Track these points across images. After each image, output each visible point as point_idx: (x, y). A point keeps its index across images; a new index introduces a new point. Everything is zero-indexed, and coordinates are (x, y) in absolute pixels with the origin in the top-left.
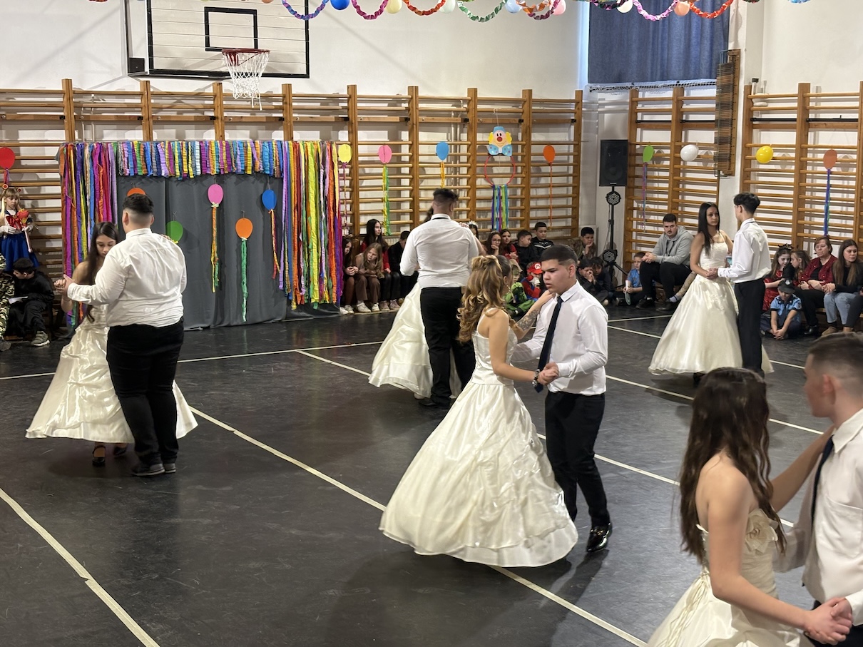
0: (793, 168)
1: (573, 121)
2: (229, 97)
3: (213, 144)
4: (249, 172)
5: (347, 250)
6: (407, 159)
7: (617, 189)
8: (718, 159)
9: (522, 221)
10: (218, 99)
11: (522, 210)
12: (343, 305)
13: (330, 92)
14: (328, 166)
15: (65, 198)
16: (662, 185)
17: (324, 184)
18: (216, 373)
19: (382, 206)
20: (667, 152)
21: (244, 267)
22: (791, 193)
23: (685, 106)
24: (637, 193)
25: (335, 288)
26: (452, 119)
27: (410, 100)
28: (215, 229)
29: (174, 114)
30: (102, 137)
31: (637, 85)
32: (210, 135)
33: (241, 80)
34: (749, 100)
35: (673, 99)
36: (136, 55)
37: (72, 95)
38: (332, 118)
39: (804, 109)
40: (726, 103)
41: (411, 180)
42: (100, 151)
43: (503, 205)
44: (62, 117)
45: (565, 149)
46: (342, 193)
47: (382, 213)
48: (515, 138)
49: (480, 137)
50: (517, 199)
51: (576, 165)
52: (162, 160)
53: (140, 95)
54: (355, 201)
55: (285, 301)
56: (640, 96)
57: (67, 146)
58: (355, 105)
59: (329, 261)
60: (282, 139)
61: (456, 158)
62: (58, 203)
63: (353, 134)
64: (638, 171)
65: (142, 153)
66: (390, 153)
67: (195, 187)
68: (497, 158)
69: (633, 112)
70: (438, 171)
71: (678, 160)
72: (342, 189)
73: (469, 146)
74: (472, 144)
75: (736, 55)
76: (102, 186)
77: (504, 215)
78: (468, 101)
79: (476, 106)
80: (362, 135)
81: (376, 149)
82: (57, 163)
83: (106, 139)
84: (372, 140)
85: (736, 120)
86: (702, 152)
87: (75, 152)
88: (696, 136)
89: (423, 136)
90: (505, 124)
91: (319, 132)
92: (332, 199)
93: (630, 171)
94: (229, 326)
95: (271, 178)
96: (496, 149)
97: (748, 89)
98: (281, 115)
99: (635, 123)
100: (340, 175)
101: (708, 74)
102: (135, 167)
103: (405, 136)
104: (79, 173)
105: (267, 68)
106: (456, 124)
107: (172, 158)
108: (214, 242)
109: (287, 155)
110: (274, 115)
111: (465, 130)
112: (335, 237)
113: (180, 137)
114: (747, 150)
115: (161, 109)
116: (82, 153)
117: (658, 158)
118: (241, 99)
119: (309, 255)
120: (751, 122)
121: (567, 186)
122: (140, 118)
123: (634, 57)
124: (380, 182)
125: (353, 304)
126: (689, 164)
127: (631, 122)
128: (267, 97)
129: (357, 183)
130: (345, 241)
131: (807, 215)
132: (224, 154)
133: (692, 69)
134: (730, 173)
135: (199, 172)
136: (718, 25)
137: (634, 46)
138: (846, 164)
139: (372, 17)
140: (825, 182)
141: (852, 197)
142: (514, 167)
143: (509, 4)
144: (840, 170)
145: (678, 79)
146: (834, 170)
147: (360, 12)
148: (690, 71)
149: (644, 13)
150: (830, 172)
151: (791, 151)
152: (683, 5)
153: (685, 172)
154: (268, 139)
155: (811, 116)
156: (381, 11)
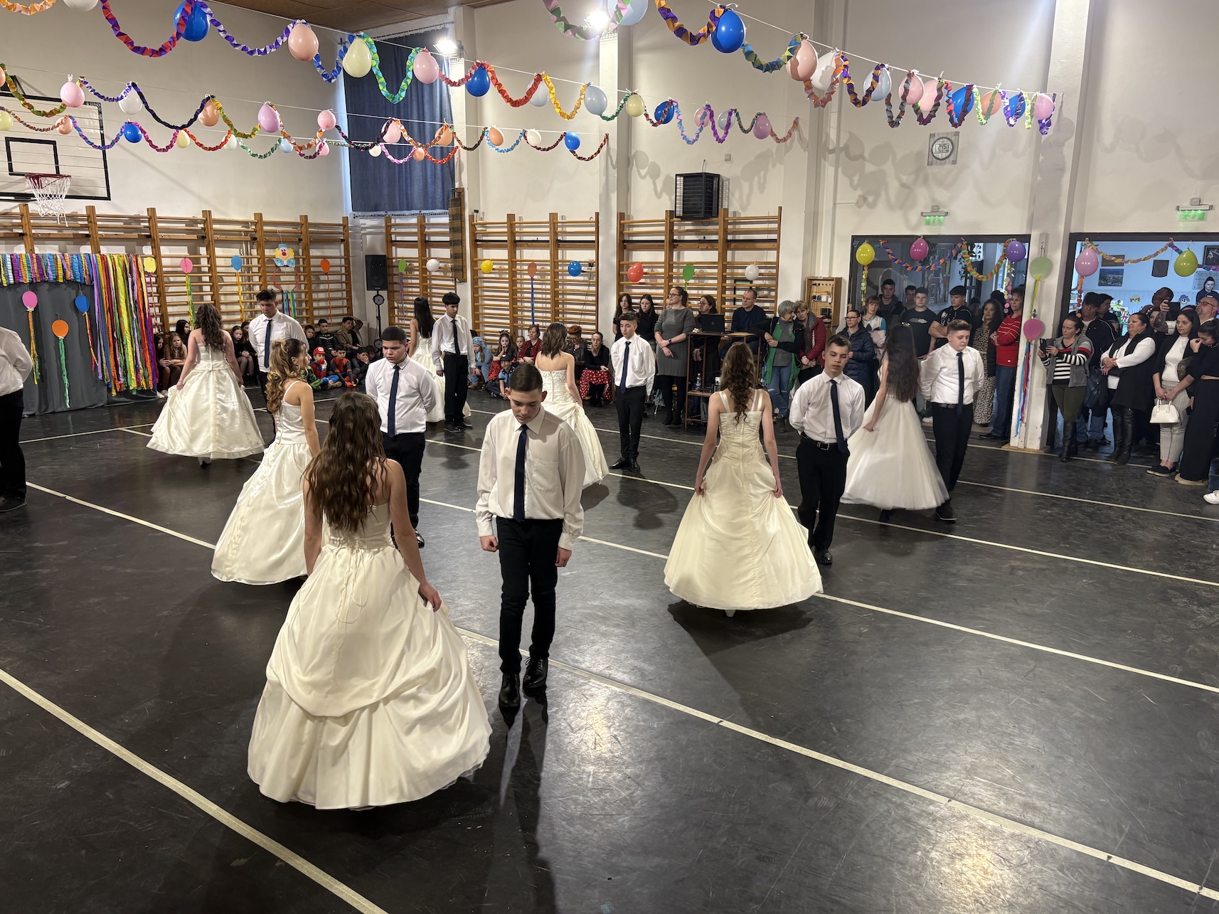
0: (507, 276)
1: (342, 240)
2: (36, 216)
3: (24, 257)
4: (61, 281)
5: (160, 345)
6: (207, 270)
7: (380, 292)
8: (454, 269)
9: (307, 318)
10: (25, 218)
11: (307, 310)
12: (160, 391)
13: (132, 214)
14: (135, 275)
16: (414, 290)
17: (133, 290)
19: (187, 309)
20: (417, 264)
21: (63, 362)
22: (507, 294)
23: (426, 230)
24: (397, 296)
25: (151, 378)
26: (243, 237)
27: (204, 222)
28: (32, 329)
31: (389, 213)
32: (20, 249)
33: (46, 201)
34: (473, 226)
35: (417, 224)
38: (135, 235)
39: (512, 233)
40: (457, 227)
41: (212, 287)
43: (291, 306)
45: (337, 262)
46: (151, 299)
47: (188, 314)
48: (296, 253)
49: (268, 252)
50: (303, 301)
51: (348, 275)
54: (163, 305)
55: (106, 389)
56: (393, 221)
58: (156, 225)
59: (143, 354)
60: (90, 252)
61: (249, 269)
63: (156, 249)
64: (396, 279)
66: (191, 265)
67: (9, 294)
69: (388, 234)
70: (234, 279)
71: (425, 270)
72: (150, 294)
73: (259, 259)
74: (261, 258)
75: (461, 192)
78: (255, 224)
79: (262, 228)
80: (164, 250)
81: (178, 261)
84: (173, 255)
85: (465, 240)
86: (442, 265)
88: (436, 252)
89: (219, 251)
90: (288, 242)
91: (124, 247)
92: (141, 303)
93: (389, 279)
94: (54, 413)
95: (83, 285)
96: (282, 261)
97: (472, 217)
98: (87, 232)
99: (391, 243)
100: (147, 283)
101: (441, 206)
103: (203, 251)
105: (70, 190)
106: (246, 242)
108: (33, 340)
109: (96, 265)
110: (80, 232)
111: (255, 246)
112: (147, 335)
114: (475, 263)
117: (410, 269)
118: (48, 217)
119: (124, 350)
120: (476, 243)
121: (342, 290)
123: (386, 192)
124: (185, 289)
126: (433, 274)
127: (387, 242)
128: (72, 217)
129: (164, 289)
130: (156, 338)
131: (520, 310)
132: (35, 265)
133: (430, 201)
134: (464, 280)
135: (12, 281)
136: (446, 169)
137: (385, 184)
138: (543, 273)
139: (164, 150)
140: (530, 286)
141: (549, 296)
142: (297, 276)
143: (282, 144)
144: (539, 277)
145: (420, 209)
146: (535, 277)
147: (152, 146)
148: (428, 204)
149: (390, 157)
150: (532, 279)
151: (505, 264)
152: (420, 152)
153: (431, 279)
154: (77, 253)
155: (517, 238)
156: (171, 146)
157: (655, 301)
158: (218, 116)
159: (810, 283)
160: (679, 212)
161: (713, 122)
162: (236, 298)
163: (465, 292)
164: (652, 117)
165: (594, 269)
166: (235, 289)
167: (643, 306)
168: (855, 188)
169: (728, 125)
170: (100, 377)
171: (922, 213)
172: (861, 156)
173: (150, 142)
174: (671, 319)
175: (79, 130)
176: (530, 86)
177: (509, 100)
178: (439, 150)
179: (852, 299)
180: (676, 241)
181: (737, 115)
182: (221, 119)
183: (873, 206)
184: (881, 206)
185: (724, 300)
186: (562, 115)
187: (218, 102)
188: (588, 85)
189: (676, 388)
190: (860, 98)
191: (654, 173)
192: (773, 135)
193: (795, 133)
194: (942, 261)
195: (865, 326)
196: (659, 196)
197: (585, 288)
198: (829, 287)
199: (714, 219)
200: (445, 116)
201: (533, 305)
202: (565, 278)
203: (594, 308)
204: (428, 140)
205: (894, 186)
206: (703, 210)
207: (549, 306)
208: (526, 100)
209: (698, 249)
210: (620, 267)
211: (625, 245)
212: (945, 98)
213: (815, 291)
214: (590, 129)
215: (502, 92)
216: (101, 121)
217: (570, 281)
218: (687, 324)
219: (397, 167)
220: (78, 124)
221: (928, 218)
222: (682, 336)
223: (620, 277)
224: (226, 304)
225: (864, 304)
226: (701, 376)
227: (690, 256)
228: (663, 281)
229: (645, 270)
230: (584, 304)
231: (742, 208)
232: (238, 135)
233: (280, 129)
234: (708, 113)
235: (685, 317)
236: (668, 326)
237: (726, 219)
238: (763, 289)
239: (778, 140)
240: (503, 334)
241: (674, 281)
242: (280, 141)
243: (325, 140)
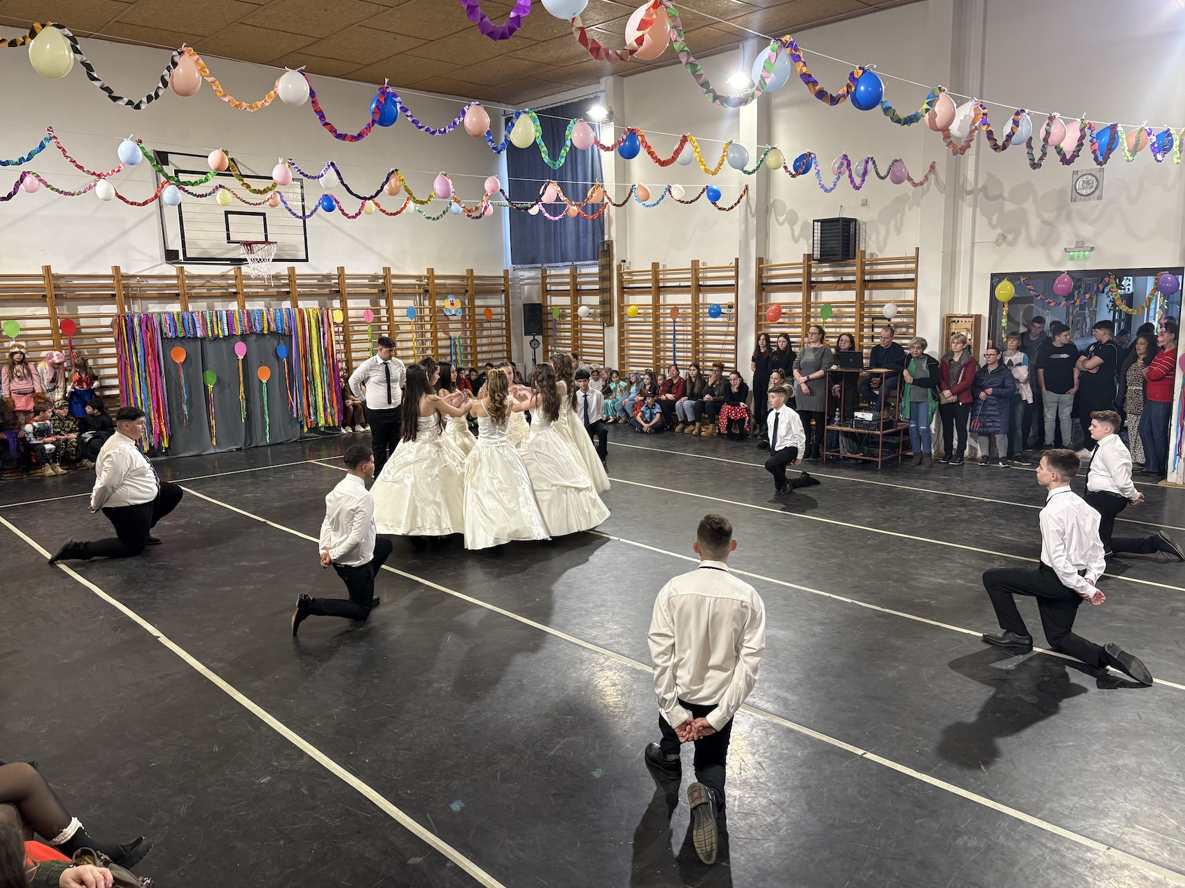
0: (651, 320)
1: (503, 291)
2: (248, 277)
3: (237, 312)
4: (266, 332)
6: (385, 319)
7: (537, 337)
8: (602, 315)
9: (472, 361)
10: (238, 279)
11: (471, 354)
12: (344, 427)
13: (325, 272)
14: (326, 326)
15: (119, 356)
16: (567, 334)
17: (324, 339)
18: (249, 481)
20: (569, 311)
21: (266, 403)
22: (651, 336)
24: (551, 340)
26: (417, 290)
27: (385, 277)
28: (241, 375)
29: (205, 291)
30: (148, 309)
31: (545, 265)
32: (234, 306)
33: (256, 265)
34: (620, 275)
35: (570, 275)
36: (171, 248)
37: (120, 278)
38: (327, 291)
39: (656, 280)
40: (605, 277)
42: (147, 320)
43: (458, 351)
44: (113, 295)
45: (499, 310)
46: (338, 346)
48: (463, 303)
50: (467, 346)
51: (508, 322)
52: (197, 325)
53: (177, 277)
54: (348, 351)
55: (299, 426)
56: (548, 273)
57: (119, 316)
58: (344, 281)
59: (331, 395)
60: (290, 307)
61: (422, 318)
62: (114, 361)
63: (343, 302)
64: (550, 325)
65: (181, 320)
66: (372, 315)
67: (224, 345)
68: (451, 318)
69: (544, 284)
70: (409, 328)
71: (576, 316)
72: (338, 342)
73: (430, 309)
74: (433, 308)
75: (610, 244)
76: (149, 347)
77: (459, 358)
78: (428, 278)
79: (433, 281)
80: (351, 303)
81: (361, 313)
82: (111, 330)
83: (150, 311)
84: (358, 307)
85: (613, 288)
86: (592, 311)
87: (125, 320)
88: (586, 299)
89: (396, 303)
90: (455, 294)
91: (317, 302)
92: (330, 350)
93: (544, 325)
94: (256, 447)
95: (283, 336)
96: (450, 311)
97: (619, 267)
98: (288, 290)
99: (546, 292)
100: (335, 332)
101: (592, 257)
102: (176, 331)
103: (383, 303)
104: (130, 336)
105: (276, 255)
106: (420, 294)
107: (204, 324)
108: (242, 385)
109: (294, 318)
110: (283, 290)
111: (427, 298)
113: (210, 308)
114: (621, 309)
115: (194, 287)
116: (132, 321)
117: (563, 316)
118: (258, 278)
119: (315, 390)
120: (623, 290)
121: (502, 336)
122: (178, 295)
123: (542, 246)
124: (367, 337)
125: (353, 425)
126: (583, 319)
127: (543, 291)
128: (276, 277)
129: (349, 337)
131: (662, 351)
132: (246, 319)
133: (582, 254)
135: (227, 333)
136: (597, 224)
137: (542, 239)
138: (685, 316)
139: (353, 217)
140: (672, 328)
141: (690, 337)
142: (464, 324)
143: (453, 207)
144: (681, 320)
145: (573, 261)
146: (677, 320)
147: (344, 214)
148: (580, 256)
149: (547, 215)
150: (675, 322)
151: (649, 309)
152: (573, 210)
153: (581, 324)
154: (279, 308)
155: (661, 285)
156: (360, 213)
157: (792, 339)
158: (400, 186)
159: (948, 320)
160: (817, 255)
161: (850, 171)
162: (410, 344)
163: (612, 334)
164: (791, 169)
165: (733, 310)
166: (409, 336)
167: (780, 344)
168: (994, 227)
169: (865, 173)
170: (295, 415)
171: (1066, 249)
172: (1001, 196)
173: (342, 210)
174: (810, 357)
175: (285, 203)
176: (676, 147)
177: (658, 161)
178: (590, 206)
179: (992, 335)
180: (814, 282)
181: (874, 163)
182: (402, 189)
183: (1012, 244)
184: (1022, 242)
185: (862, 338)
186: (706, 171)
187: (401, 174)
188: (730, 143)
189: (814, 423)
190: (1000, 143)
191: (792, 219)
192: (910, 179)
193: (932, 177)
194: (1087, 296)
195: (1006, 363)
196: (796, 240)
197: (725, 329)
198: (968, 323)
199: (851, 261)
200: (595, 176)
201: (674, 346)
202: (705, 319)
203: (733, 347)
204: (580, 198)
205: (1035, 223)
206: (840, 252)
207: (690, 346)
208: (673, 159)
209: (835, 289)
210: (759, 308)
211: (763, 287)
212: (1088, 138)
213: (954, 328)
214: (731, 182)
215: (651, 154)
216: (303, 196)
217: (710, 322)
218: (825, 361)
219: (552, 223)
220: (284, 199)
221: (1072, 253)
222: (820, 373)
223: (759, 318)
224: (402, 349)
225: (1005, 340)
226: (840, 411)
227: (827, 296)
228: (800, 320)
229: (784, 311)
230: (724, 344)
231: (879, 250)
232: (417, 202)
233: (452, 195)
234: (845, 162)
235: (823, 354)
236: (805, 363)
237: (863, 260)
238: (902, 327)
239: (915, 185)
240: (647, 372)
241: (812, 320)
242: (450, 204)
243: (490, 201)
